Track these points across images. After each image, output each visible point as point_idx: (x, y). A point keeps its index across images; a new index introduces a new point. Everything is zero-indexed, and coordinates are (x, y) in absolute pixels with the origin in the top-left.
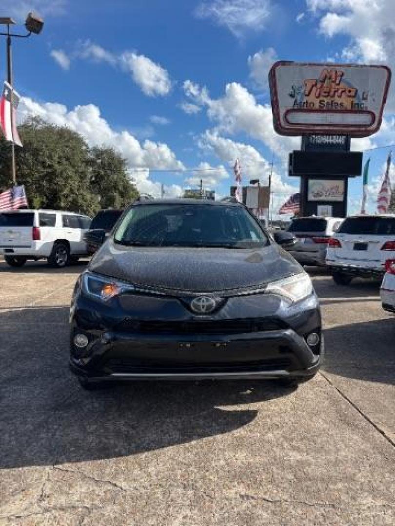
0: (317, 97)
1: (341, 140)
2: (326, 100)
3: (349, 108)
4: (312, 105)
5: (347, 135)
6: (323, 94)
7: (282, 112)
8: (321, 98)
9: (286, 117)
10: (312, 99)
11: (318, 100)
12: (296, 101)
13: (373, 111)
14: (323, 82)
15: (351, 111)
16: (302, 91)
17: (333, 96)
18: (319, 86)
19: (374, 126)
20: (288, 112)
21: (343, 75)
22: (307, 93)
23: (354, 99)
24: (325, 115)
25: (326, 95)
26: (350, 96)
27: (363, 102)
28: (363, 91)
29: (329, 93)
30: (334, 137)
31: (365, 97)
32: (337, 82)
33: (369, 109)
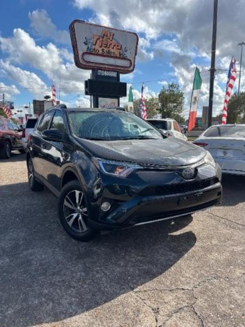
0: (101, 47)
1: (114, 74)
2: (106, 49)
3: (118, 56)
4: (98, 51)
5: (118, 72)
6: (103, 45)
7: (80, 53)
8: (103, 48)
9: (83, 57)
10: (97, 47)
11: (101, 49)
12: (88, 47)
13: (130, 59)
14: (103, 37)
15: (119, 58)
16: (92, 41)
17: (109, 48)
18: (101, 40)
19: (132, 68)
20: (84, 54)
21: (114, 35)
22: (94, 43)
23: (120, 51)
24: (105, 58)
25: (105, 46)
26: (118, 49)
27: (125, 53)
28: (125, 47)
29: (107, 45)
30: (111, 72)
31: (126, 50)
32: (111, 39)
33: (128, 58)
